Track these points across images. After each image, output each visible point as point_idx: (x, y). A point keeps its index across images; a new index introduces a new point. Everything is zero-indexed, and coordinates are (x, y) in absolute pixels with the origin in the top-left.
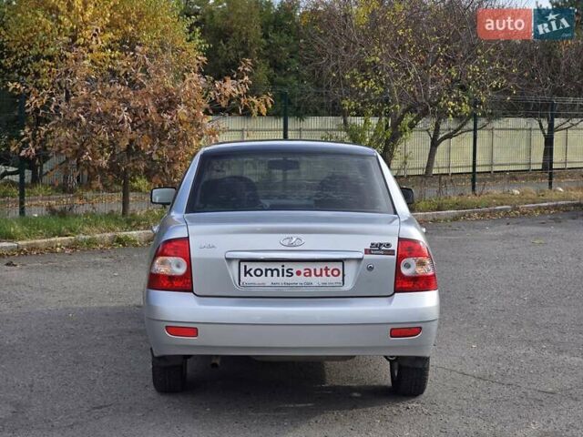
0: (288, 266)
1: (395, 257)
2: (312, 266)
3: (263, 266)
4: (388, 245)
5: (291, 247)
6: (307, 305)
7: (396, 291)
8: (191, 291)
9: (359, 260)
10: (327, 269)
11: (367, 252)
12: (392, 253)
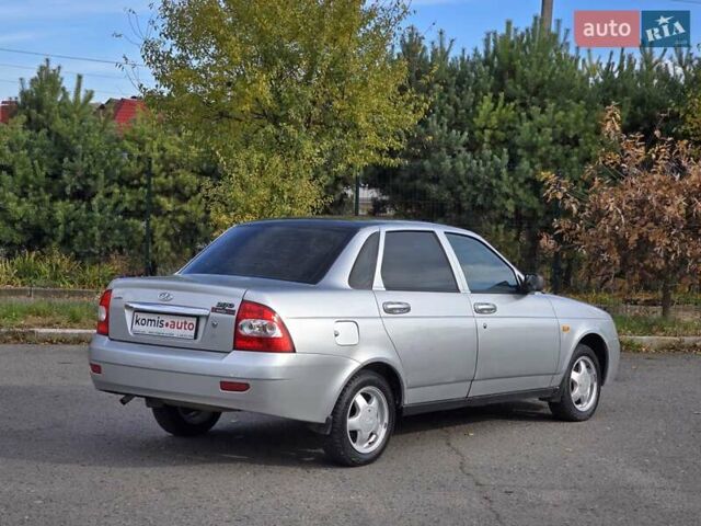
0: (162, 317)
1: (234, 317)
2: (176, 319)
3: (147, 316)
4: (231, 305)
5: (166, 301)
6: (171, 353)
7: (235, 348)
8: (107, 335)
9: (207, 317)
10: (186, 323)
11: (214, 310)
12: (232, 312)
